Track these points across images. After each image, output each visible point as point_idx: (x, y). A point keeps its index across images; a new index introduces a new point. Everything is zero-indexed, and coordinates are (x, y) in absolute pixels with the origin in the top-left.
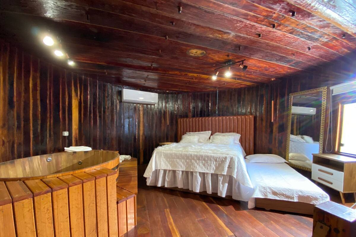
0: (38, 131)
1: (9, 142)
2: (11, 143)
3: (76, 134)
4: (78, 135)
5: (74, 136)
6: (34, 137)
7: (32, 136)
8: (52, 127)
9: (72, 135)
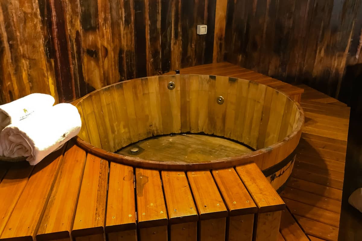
0: (156, 27)
1: (114, 50)
2: (118, 51)
3: (221, 29)
4: (224, 32)
5: (217, 33)
6: (151, 39)
7: (148, 37)
8: (180, 16)
9: (214, 32)
